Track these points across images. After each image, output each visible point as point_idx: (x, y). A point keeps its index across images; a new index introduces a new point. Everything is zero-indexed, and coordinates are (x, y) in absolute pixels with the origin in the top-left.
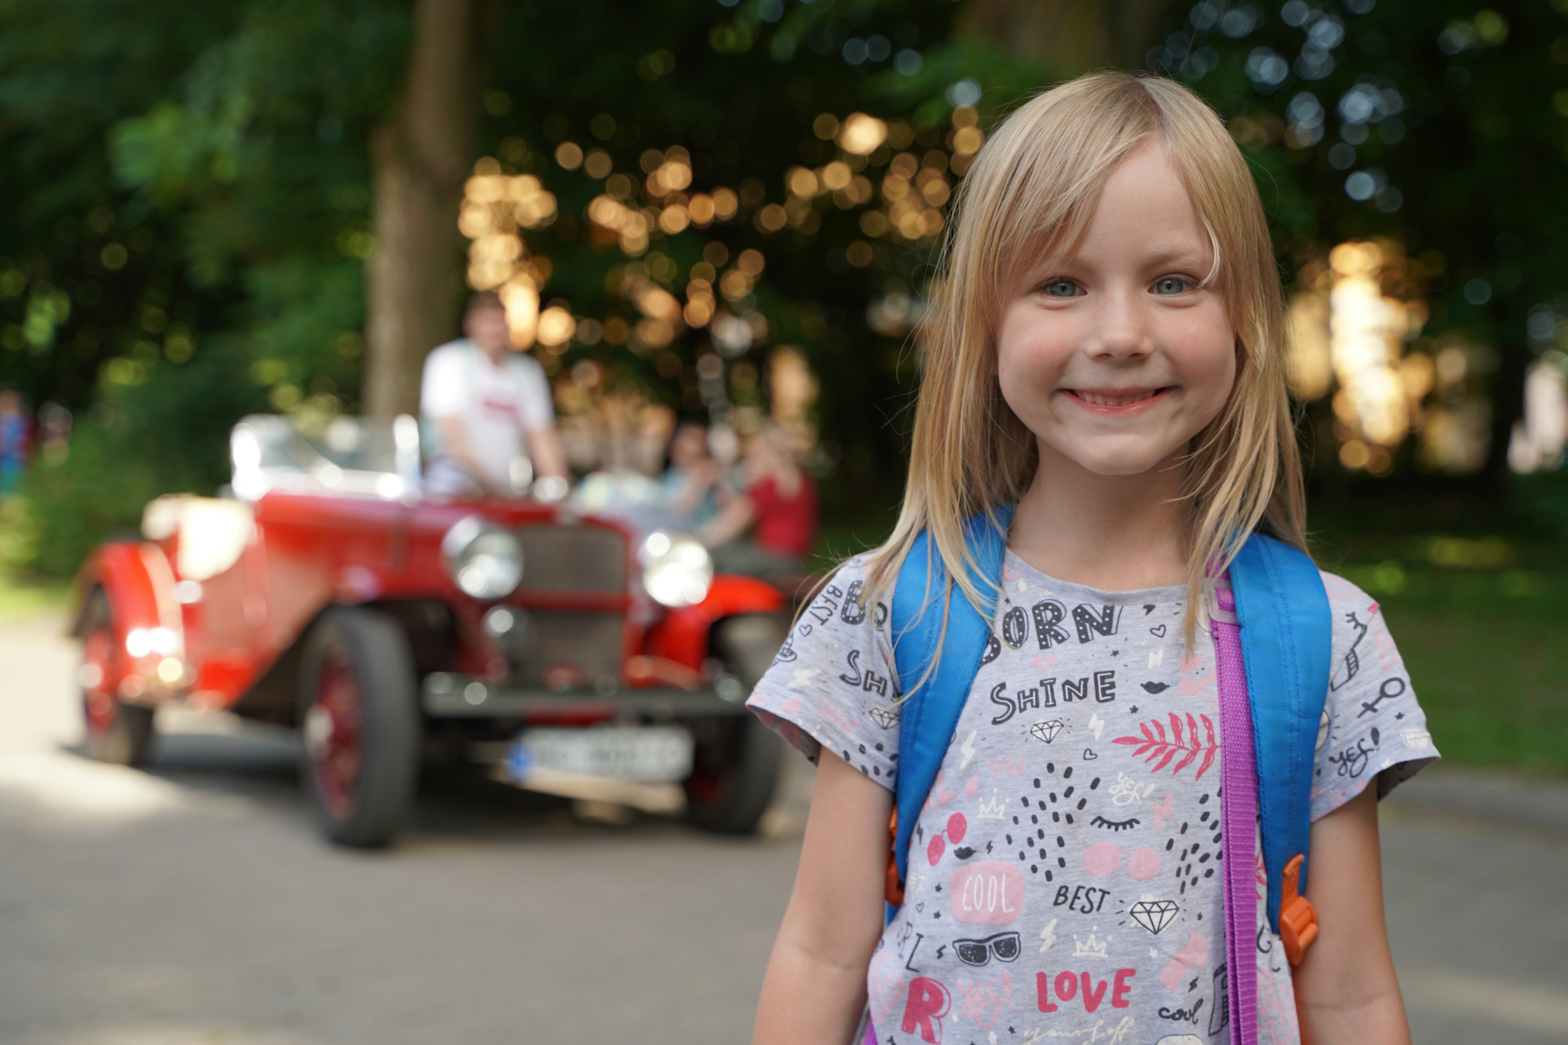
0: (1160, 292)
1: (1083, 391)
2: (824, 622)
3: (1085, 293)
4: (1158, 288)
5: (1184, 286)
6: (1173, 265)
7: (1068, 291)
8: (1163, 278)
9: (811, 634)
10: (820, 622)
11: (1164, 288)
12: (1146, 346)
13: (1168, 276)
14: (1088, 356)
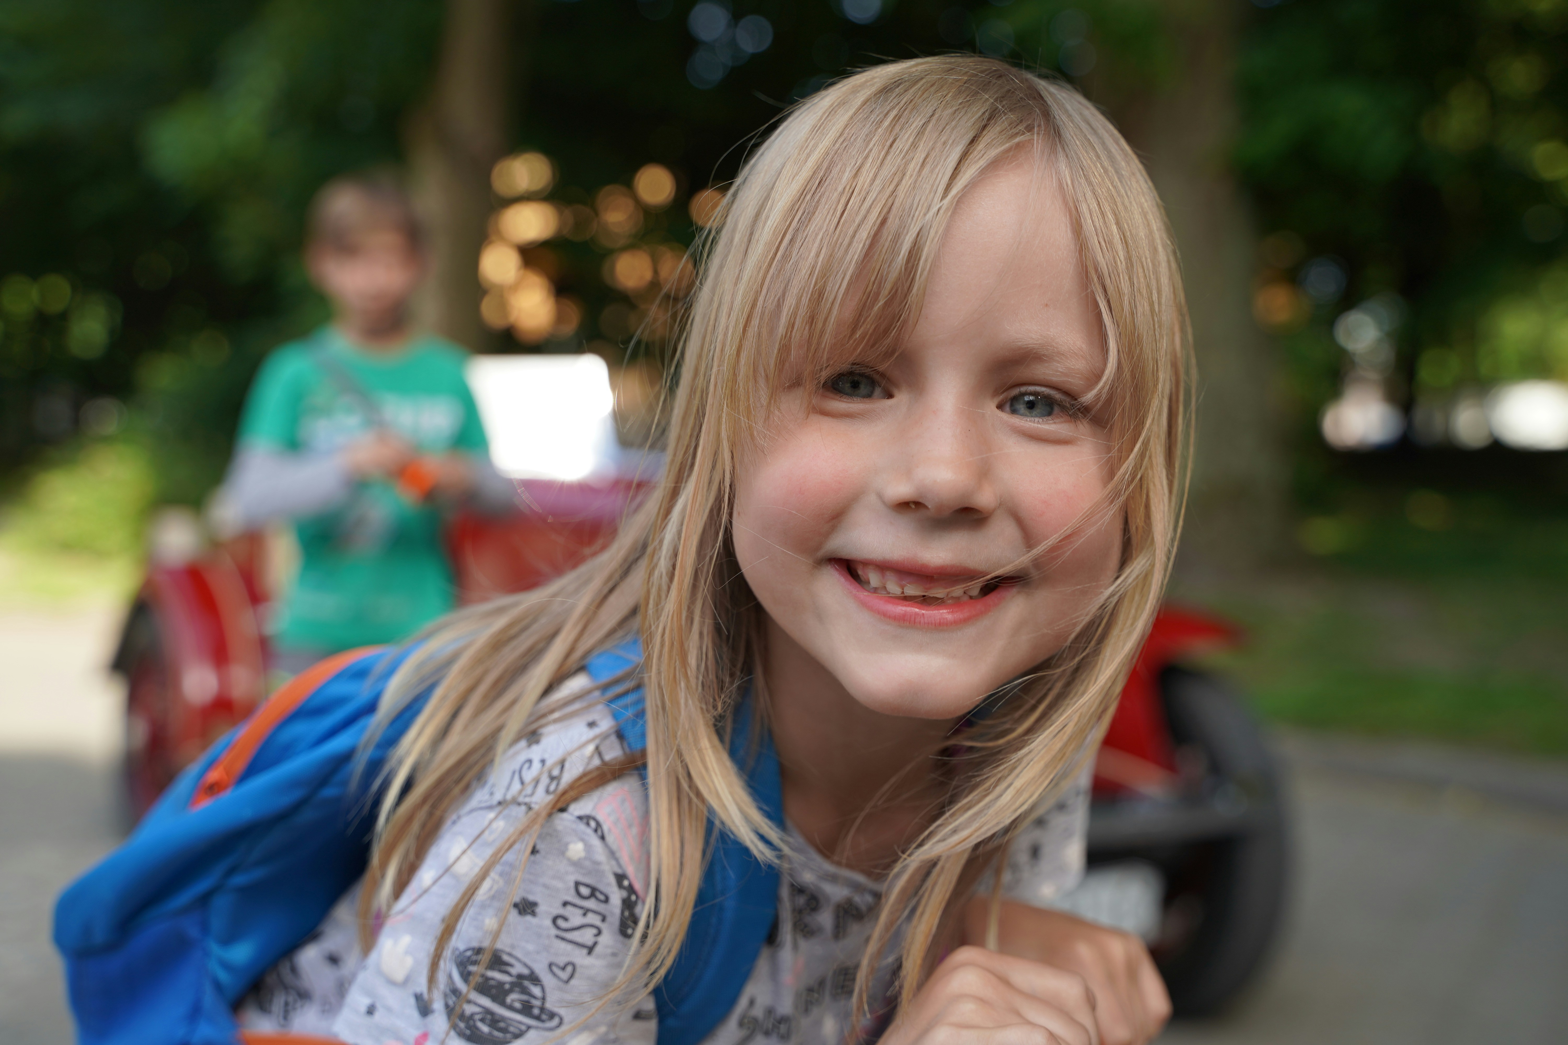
0: (1014, 411)
1: (867, 563)
2: (590, 949)
3: (890, 396)
4: (1012, 405)
5: (1056, 409)
6: (1042, 371)
7: (863, 389)
8: (1023, 389)
9: (577, 975)
10: (585, 951)
11: (1021, 407)
12: (985, 498)
13: (1032, 388)
14: (884, 502)
